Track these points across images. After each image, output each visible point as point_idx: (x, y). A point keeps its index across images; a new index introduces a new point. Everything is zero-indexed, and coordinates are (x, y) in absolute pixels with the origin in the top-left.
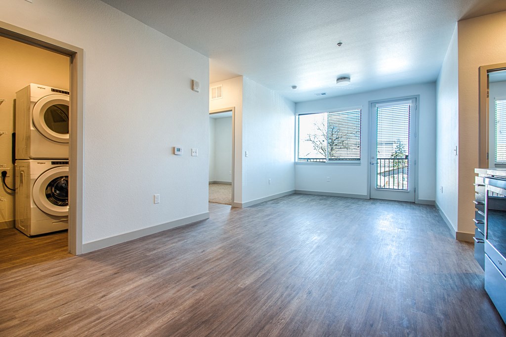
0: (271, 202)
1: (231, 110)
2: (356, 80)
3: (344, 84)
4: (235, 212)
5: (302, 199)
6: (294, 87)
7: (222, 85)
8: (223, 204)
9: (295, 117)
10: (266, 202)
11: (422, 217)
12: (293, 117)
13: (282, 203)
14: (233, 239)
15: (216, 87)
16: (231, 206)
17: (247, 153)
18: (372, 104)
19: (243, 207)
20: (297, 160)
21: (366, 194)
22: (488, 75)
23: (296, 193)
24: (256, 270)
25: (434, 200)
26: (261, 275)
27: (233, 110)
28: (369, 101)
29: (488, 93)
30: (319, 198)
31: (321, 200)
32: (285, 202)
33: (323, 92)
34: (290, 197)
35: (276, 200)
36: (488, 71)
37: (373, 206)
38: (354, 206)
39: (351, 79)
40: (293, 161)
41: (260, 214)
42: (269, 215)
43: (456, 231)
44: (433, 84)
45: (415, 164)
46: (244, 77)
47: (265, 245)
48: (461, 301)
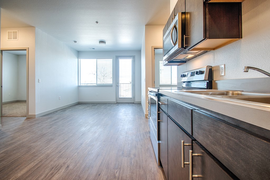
0: (60, 111)
1: (26, 50)
2: (109, 44)
3: (102, 45)
4: (28, 122)
5: (82, 106)
6: (75, 42)
7: (17, 31)
8: (20, 117)
9: (78, 60)
10: (56, 111)
11: (135, 109)
12: (77, 60)
13: (68, 110)
14: (18, 143)
15: (12, 31)
16: (26, 118)
17: (40, 80)
18: (117, 57)
19: (36, 117)
20: (79, 85)
21: (115, 101)
22: (154, 50)
23: (79, 104)
24: (31, 163)
25: (140, 101)
26: (34, 165)
27: (27, 50)
28: (116, 56)
29: (154, 57)
30: (92, 105)
31: (93, 106)
32: (70, 109)
33: (93, 48)
34: (74, 106)
35: (64, 109)
36: (155, 48)
37: (117, 106)
38: (109, 107)
39: (106, 43)
40: (77, 85)
41: (49, 120)
42: (56, 120)
43: (145, 114)
44: (139, 51)
45: (134, 86)
46: (36, 28)
47: (45, 142)
48: (142, 146)
